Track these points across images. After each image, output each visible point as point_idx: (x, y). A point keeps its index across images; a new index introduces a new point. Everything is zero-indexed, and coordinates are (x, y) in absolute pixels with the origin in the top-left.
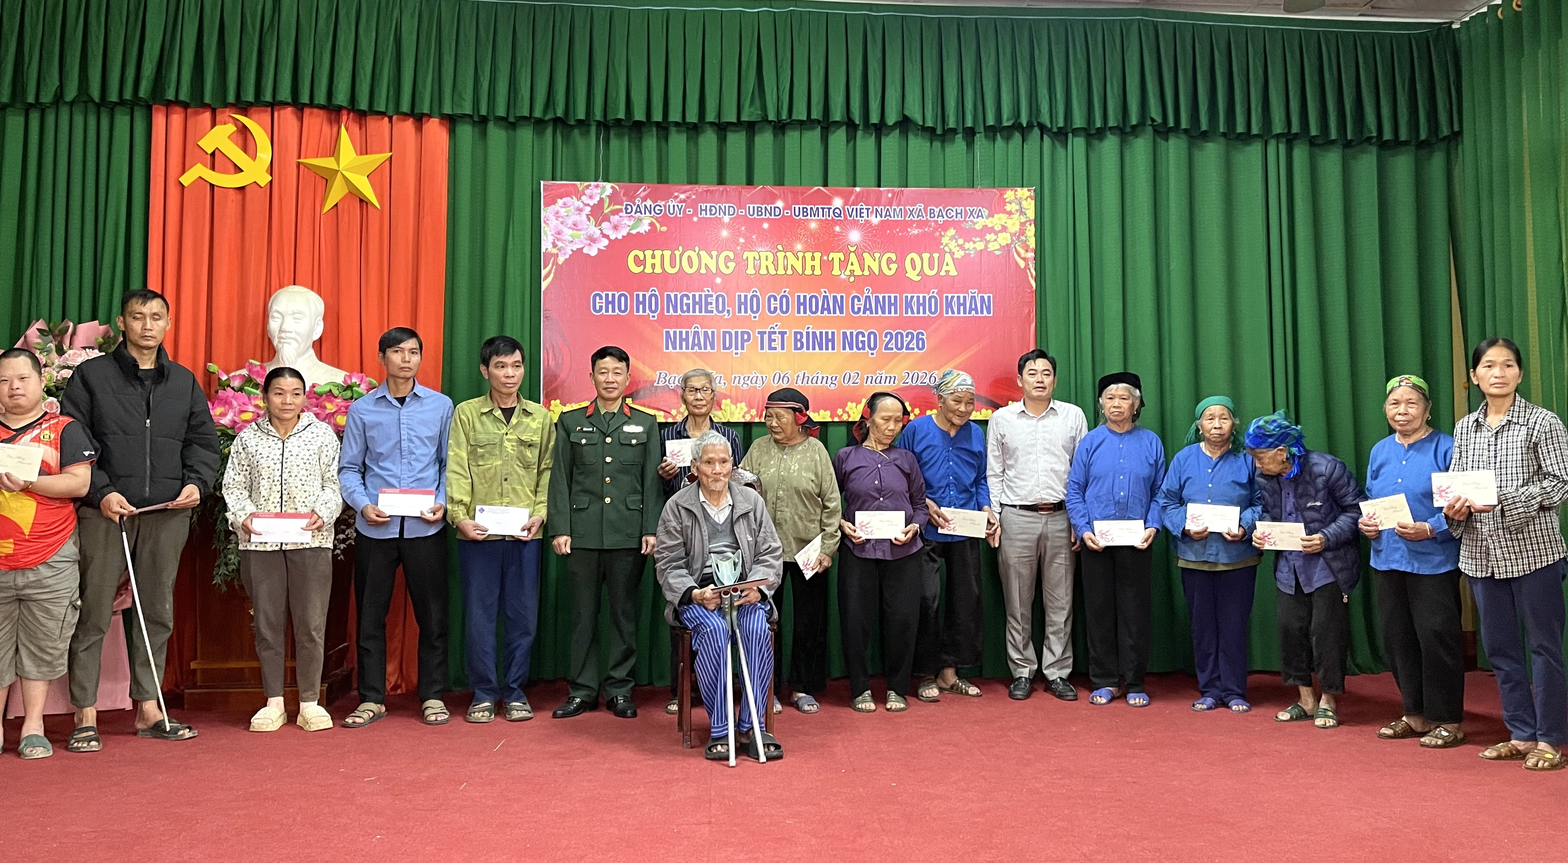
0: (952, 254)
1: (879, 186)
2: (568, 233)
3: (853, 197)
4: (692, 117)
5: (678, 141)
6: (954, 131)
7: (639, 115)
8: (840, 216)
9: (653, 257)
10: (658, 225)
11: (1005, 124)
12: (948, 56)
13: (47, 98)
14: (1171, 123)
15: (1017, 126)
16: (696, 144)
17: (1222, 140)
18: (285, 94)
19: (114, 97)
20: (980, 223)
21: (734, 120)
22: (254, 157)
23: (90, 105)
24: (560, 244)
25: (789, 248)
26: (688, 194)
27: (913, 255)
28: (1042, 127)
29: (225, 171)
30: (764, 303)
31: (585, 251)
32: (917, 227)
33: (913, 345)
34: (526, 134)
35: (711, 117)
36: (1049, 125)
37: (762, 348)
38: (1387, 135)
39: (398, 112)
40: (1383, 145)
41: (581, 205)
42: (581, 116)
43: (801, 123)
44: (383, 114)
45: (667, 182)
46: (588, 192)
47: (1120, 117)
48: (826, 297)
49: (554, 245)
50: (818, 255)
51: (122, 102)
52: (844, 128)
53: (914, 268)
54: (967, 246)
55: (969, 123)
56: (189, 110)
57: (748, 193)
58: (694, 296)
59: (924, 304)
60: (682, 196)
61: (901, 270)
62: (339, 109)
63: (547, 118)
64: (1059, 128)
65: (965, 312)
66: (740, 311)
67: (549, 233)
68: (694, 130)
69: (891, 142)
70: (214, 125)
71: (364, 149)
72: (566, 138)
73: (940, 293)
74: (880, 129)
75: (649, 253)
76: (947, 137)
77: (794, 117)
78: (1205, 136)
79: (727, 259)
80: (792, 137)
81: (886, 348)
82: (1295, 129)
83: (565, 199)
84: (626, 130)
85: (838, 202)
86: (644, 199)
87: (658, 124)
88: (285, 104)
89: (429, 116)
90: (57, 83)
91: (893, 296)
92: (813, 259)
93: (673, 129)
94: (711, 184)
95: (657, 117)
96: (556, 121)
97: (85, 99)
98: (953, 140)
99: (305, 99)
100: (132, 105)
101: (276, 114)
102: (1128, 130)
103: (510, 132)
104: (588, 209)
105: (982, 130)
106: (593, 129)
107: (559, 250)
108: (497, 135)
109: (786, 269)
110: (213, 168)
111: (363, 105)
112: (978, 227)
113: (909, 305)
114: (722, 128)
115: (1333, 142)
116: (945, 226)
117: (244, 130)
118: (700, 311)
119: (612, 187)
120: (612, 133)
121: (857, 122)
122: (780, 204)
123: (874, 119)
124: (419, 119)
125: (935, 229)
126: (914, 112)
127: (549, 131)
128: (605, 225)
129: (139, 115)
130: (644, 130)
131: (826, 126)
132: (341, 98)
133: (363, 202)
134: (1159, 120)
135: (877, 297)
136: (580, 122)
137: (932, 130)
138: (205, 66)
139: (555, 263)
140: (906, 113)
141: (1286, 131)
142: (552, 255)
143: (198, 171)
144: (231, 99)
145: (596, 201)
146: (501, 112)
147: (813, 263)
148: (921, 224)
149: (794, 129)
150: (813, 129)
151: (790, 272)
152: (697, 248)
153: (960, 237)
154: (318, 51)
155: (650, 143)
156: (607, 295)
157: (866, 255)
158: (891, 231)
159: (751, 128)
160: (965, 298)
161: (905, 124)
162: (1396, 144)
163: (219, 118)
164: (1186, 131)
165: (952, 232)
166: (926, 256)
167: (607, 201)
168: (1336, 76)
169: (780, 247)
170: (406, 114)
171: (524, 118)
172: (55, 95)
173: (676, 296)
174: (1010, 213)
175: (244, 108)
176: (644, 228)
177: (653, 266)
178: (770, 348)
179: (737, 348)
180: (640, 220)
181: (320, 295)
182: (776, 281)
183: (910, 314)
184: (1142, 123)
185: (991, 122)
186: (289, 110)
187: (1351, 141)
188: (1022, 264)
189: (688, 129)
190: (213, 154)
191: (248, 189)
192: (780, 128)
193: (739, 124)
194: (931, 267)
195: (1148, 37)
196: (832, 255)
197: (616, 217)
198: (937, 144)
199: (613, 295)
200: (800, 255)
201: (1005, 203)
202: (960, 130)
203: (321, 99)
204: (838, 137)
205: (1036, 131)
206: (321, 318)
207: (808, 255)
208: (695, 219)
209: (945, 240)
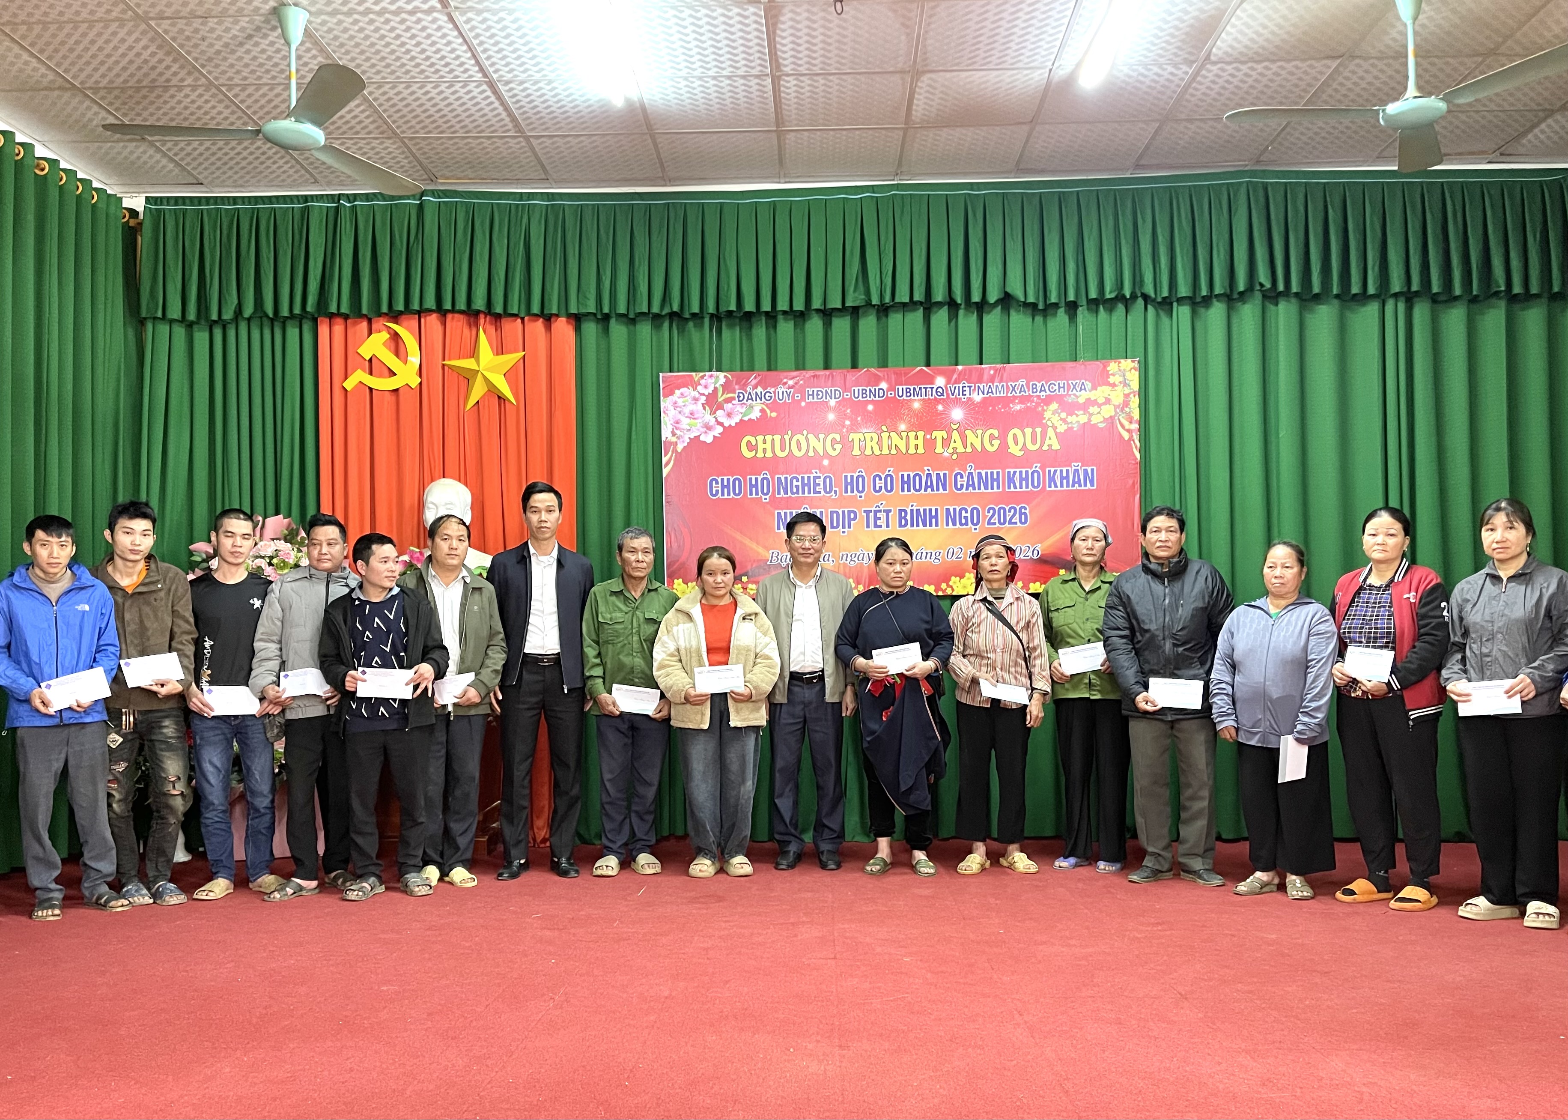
0: (1055, 428)
1: (981, 363)
2: (685, 422)
3: (955, 376)
4: (799, 306)
5: (785, 328)
6: (1056, 305)
7: (749, 306)
8: (942, 394)
9: (764, 442)
10: (768, 411)
11: (1108, 296)
12: (1050, 231)
13: (228, 315)
14: (1281, 287)
15: (1120, 298)
16: (803, 330)
17: (1336, 302)
18: (430, 302)
19: (285, 312)
20: (1082, 397)
21: (839, 306)
22: (405, 361)
23: (265, 319)
24: (678, 432)
25: (893, 429)
26: (795, 380)
27: (1016, 431)
28: (1146, 298)
29: (380, 376)
30: (869, 482)
31: (702, 438)
32: (1021, 402)
33: (1016, 519)
34: (645, 329)
35: (817, 304)
36: (1153, 295)
37: (868, 526)
38: (1517, 289)
39: (529, 313)
40: (1513, 299)
41: (697, 395)
42: (696, 309)
43: (904, 305)
44: (515, 316)
45: (776, 369)
46: (703, 382)
47: (1227, 284)
48: (929, 475)
49: (674, 434)
50: (921, 434)
51: (292, 316)
52: (946, 308)
53: (1016, 443)
54: (1070, 419)
55: (1071, 297)
56: (349, 321)
57: (852, 376)
58: (803, 478)
59: (1027, 479)
60: (791, 382)
61: (1004, 445)
62: (477, 313)
63: (664, 313)
64: (1164, 298)
65: (1068, 486)
66: (846, 492)
67: (669, 423)
68: (800, 317)
69: (992, 319)
70: (370, 333)
71: (500, 350)
72: (682, 331)
73: (1043, 468)
74: (982, 307)
75: (760, 438)
76: (1050, 311)
77: (897, 300)
78: (1317, 298)
79: (834, 441)
80: (895, 319)
81: (989, 523)
82: (1415, 287)
83: (682, 390)
84: (737, 321)
85: (940, 381)
86: (755, 387)
87: (767, 313)
88: (430, 311)
89: (557, 316)
90: (236, 302)
91: (995, 471)
92: (916, 438)
93: (780, 317)
94: (818, 369)
95: (766, 306)
96: (672, 315)
97: (259, 315)
98: (1055, 315)
99: (448, 306)
100: (300, 319)
101: (423, 320)
102: (1235, 296)
103: (631, 327)
104: (703, 399)
105: (1084, 303)
106: (707, 321)
107: (678, 438)
108: (618, 330)
109: (890, 449)
110: (371, 373)
111: (499, 309)
112: (1081, 400)
113: (1011, 480)
114: (827, 314)
115: (1456, 298)
116: (1048, 401)
117: (396, 336)
118: (809, 493)
119: (725, 377)
120: (724, 324)
121: (959, 301)
122: (884, 385)
123: (976, 297)
124: (548, 319)
125: (1038, 404)
126: (1016, 288)
127: (666, 324)
128: (720, 413)
129: (307, 327)
130: (753, 319)
131: (928, 306)
132: (479, 303)
133: (501, 399)
134: (1268, 285)
135: (979, 474)
136: (694, 315)
137: (1034, 306)
138: (362, 279)
139: (675, 451)
140: (1008, 290)
141: (1405, 289)
142: (671, 443)
143: (359, 377)
144: (385, 309)
145: (710, 390)
146: (622, 309)
147: (917, 442)
148: (1023, 400)
149: (897, 311)
150: (915, 310)
151: (894, 452)
152: (805, 432)
153: (1063, 411)
154: (457, 259)
155: (760, 331)
156: (722, 480)
157: (968, 432)
158: (994, 408)
159: (855, 312)
160: (1067, 471)
161: (1007, 300)
162: (1527, 297)
163: (374, 326)
164: (1296, 294)
165: (1054, 406)
166: (1028, 431)
167: (720, 390)
168: (1461, 227)
169: (884, 428)
170: (536, 315)
171: (643, 314)
172: (235, 312)
173: (786, 478)
174: (1114, 385)
175: (396, 317)
176: (755, 414)
177: (765, 450)
178: (876, 526)
179: (844, 527)
180: (751, 407)
181: (466, 484)
182: (880, 461)
183: (1012, 489)
184: (1250, 288)
185: (1093, 295)
186: (434, 316)
187: (1476, 296)
188: (1126, 436)
189: (795, 317)
190: (371, 360)
191: (401, 391)
192: (883, 310)
193: (843, 310)
194: (1034, 442)
195: (1257, 201)
196: (935, 434)
197: (730, 405)
198: (1039, 319)
199: (728, 480)
200: (904, 434)
201: (1108, 376)
202: (1063, 304)
203: (462, 305)
204: (940, 317)
205: (1140, 302)
206: (469, 507)
207: (912, 435)
208: (803, 404)
209: (1047, 415)
